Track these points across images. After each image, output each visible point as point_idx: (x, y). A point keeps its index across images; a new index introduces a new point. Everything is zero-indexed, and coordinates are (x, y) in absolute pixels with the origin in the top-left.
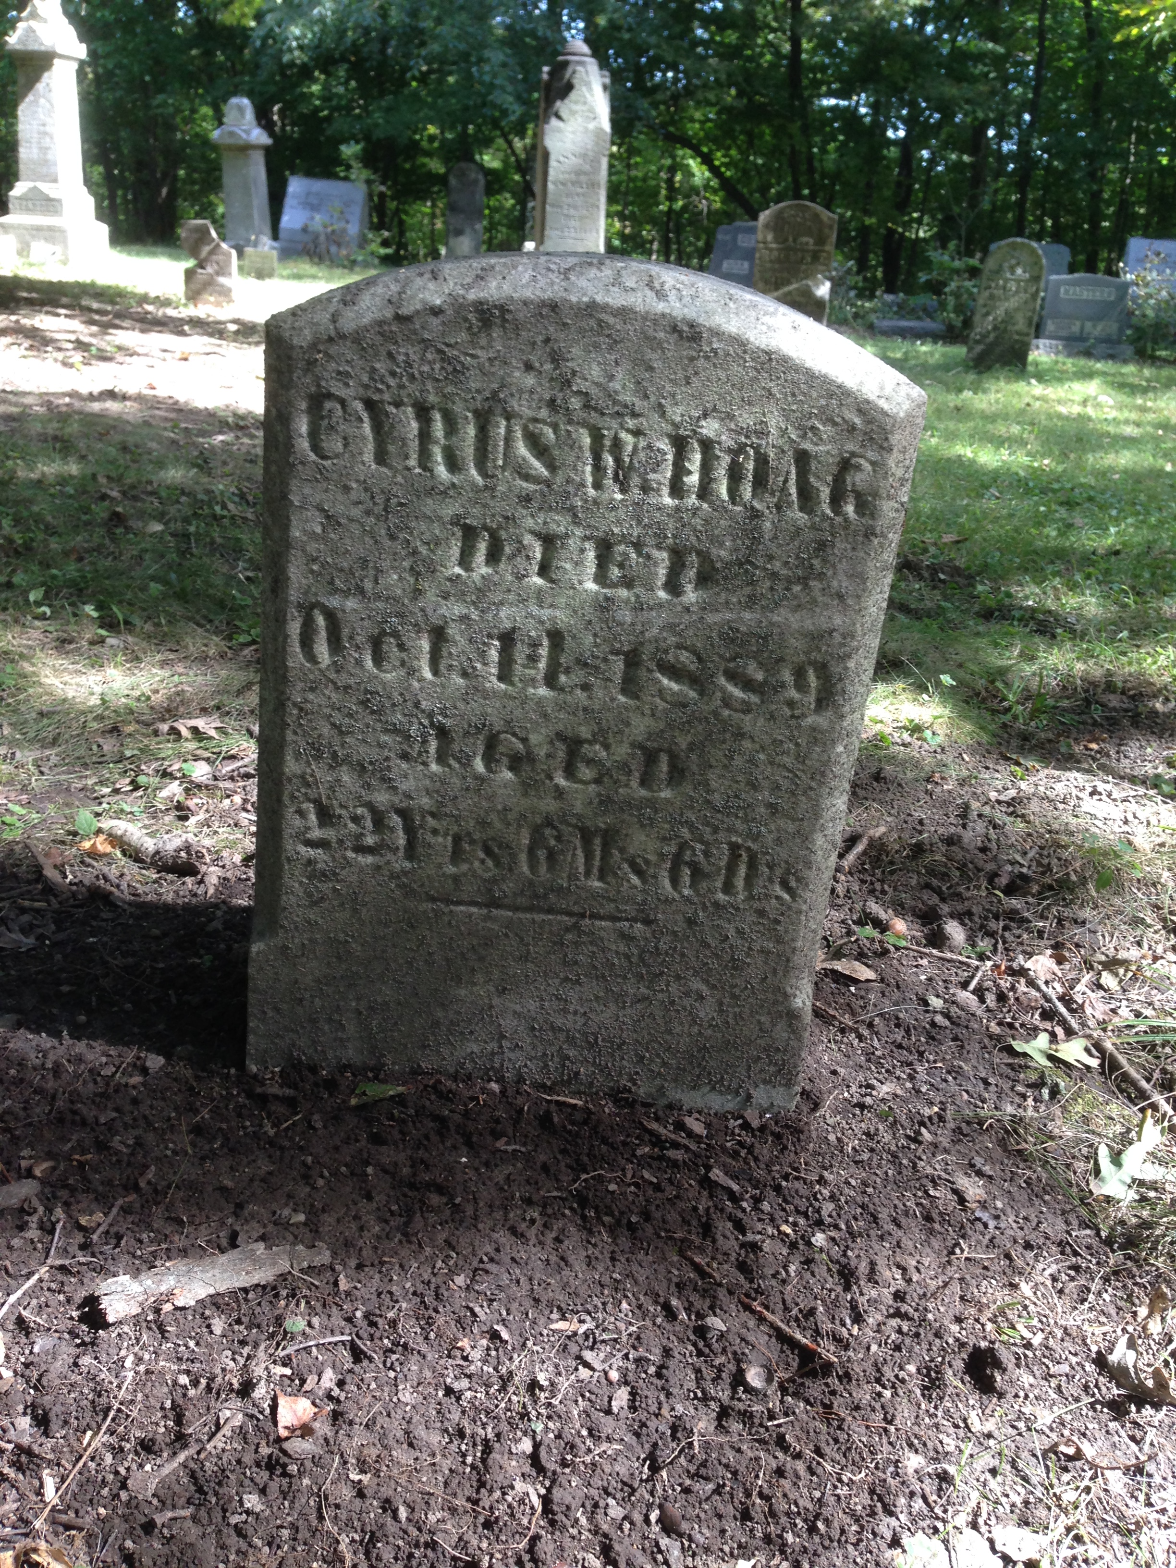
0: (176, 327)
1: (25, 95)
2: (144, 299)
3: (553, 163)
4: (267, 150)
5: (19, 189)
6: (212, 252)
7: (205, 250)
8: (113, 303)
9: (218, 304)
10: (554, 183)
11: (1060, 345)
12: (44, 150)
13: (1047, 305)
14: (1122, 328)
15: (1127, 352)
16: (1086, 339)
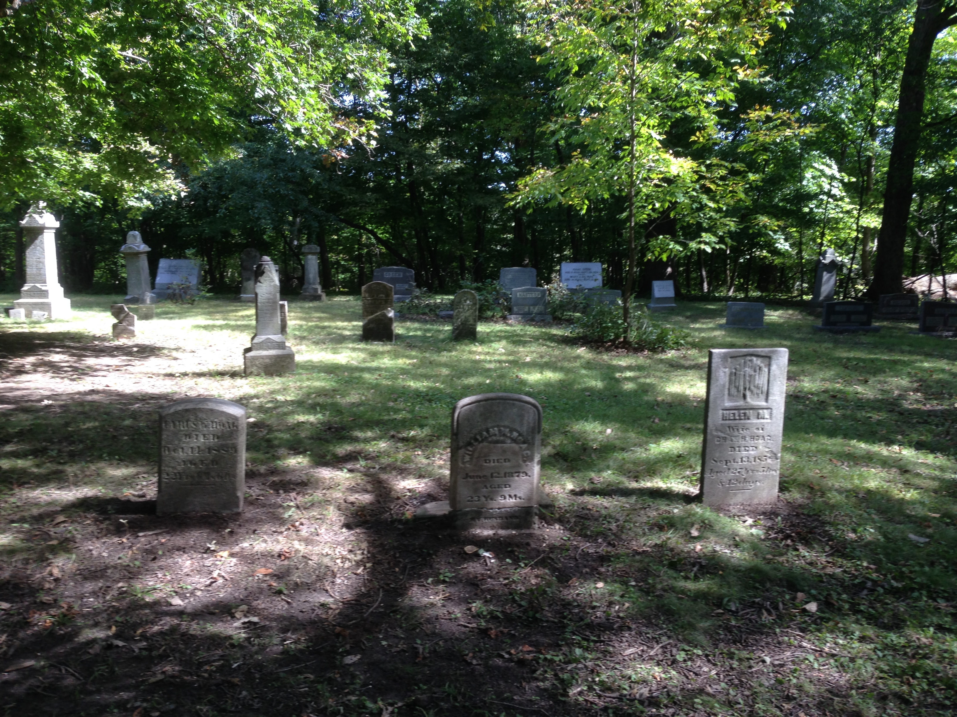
0: (111, 352)
1: (30, 246)
2: (95, 338)
4: (148, 253)
5: (26, 288)
6: (125, 317)
7: (122, 316)
8: (79, 342)
9: (128, 338)
11: (520, 317)
12: (39, 269)
13: (513, 300)
14: (546, 308)
15: (549, 318)
16: (531, 314)
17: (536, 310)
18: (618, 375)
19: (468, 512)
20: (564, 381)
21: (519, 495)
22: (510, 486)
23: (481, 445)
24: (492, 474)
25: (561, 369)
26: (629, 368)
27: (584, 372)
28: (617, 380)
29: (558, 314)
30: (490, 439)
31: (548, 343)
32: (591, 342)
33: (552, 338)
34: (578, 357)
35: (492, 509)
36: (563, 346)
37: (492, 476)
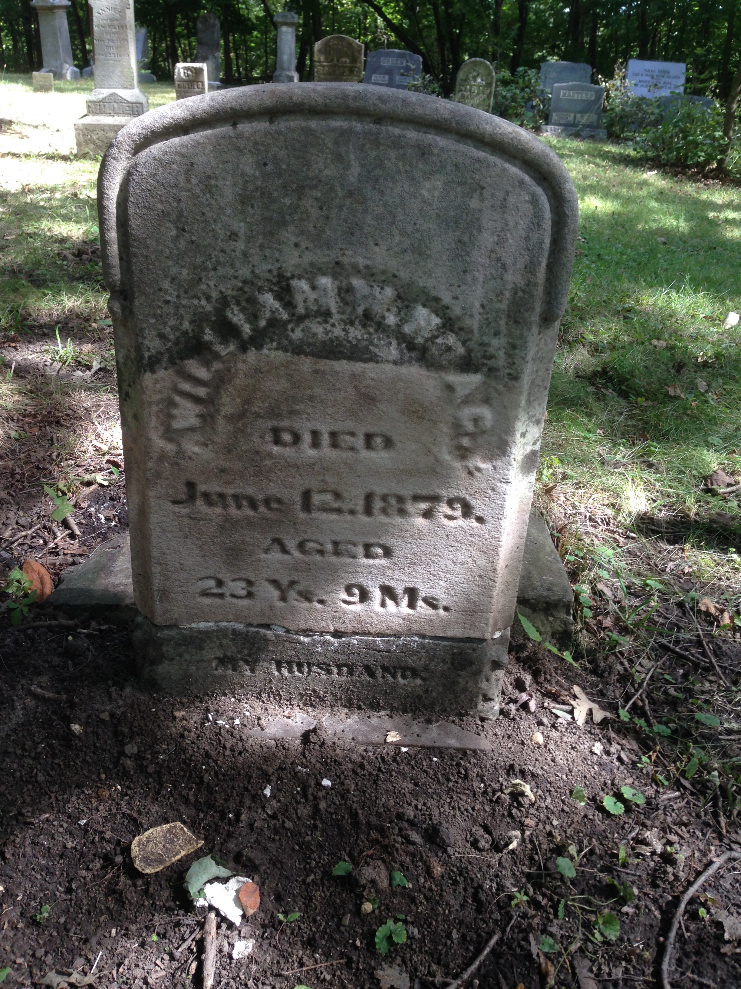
3: (95, 14)
10: (98, 26)
11: (559, 129)
13: (552, 103)
14: (599, 118)
15: (602, 133)
16: (577, 126)
17: (584, 119)
18: (711, 215)
19: (207, 633)
20: (619, 214)
21: (424, 591)
22: (388, 553)
23: (252, 355)
24: (306, 495)
25: (617, 196)
26: (730, 206)
27: (654, 204)
28: (713, 223)
29: (617, 129)
30: (297, 335)
31: (598, 160)
32: (664, 165)
33: (605, 156)
34: (645, 183)
35: (307, 632)
36: (622, 167)
37: (307, 505)
